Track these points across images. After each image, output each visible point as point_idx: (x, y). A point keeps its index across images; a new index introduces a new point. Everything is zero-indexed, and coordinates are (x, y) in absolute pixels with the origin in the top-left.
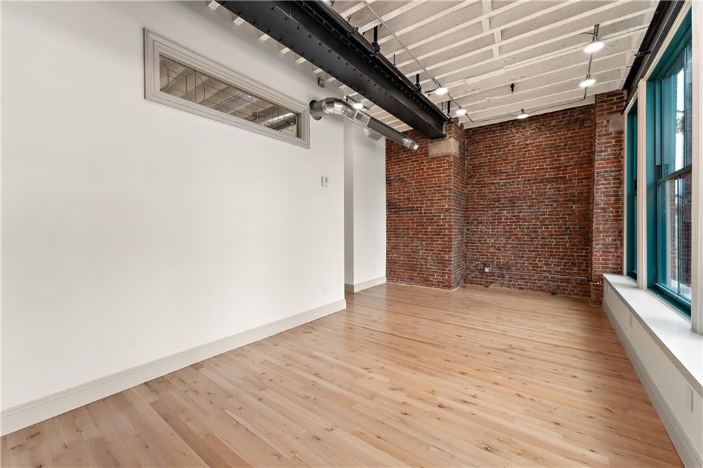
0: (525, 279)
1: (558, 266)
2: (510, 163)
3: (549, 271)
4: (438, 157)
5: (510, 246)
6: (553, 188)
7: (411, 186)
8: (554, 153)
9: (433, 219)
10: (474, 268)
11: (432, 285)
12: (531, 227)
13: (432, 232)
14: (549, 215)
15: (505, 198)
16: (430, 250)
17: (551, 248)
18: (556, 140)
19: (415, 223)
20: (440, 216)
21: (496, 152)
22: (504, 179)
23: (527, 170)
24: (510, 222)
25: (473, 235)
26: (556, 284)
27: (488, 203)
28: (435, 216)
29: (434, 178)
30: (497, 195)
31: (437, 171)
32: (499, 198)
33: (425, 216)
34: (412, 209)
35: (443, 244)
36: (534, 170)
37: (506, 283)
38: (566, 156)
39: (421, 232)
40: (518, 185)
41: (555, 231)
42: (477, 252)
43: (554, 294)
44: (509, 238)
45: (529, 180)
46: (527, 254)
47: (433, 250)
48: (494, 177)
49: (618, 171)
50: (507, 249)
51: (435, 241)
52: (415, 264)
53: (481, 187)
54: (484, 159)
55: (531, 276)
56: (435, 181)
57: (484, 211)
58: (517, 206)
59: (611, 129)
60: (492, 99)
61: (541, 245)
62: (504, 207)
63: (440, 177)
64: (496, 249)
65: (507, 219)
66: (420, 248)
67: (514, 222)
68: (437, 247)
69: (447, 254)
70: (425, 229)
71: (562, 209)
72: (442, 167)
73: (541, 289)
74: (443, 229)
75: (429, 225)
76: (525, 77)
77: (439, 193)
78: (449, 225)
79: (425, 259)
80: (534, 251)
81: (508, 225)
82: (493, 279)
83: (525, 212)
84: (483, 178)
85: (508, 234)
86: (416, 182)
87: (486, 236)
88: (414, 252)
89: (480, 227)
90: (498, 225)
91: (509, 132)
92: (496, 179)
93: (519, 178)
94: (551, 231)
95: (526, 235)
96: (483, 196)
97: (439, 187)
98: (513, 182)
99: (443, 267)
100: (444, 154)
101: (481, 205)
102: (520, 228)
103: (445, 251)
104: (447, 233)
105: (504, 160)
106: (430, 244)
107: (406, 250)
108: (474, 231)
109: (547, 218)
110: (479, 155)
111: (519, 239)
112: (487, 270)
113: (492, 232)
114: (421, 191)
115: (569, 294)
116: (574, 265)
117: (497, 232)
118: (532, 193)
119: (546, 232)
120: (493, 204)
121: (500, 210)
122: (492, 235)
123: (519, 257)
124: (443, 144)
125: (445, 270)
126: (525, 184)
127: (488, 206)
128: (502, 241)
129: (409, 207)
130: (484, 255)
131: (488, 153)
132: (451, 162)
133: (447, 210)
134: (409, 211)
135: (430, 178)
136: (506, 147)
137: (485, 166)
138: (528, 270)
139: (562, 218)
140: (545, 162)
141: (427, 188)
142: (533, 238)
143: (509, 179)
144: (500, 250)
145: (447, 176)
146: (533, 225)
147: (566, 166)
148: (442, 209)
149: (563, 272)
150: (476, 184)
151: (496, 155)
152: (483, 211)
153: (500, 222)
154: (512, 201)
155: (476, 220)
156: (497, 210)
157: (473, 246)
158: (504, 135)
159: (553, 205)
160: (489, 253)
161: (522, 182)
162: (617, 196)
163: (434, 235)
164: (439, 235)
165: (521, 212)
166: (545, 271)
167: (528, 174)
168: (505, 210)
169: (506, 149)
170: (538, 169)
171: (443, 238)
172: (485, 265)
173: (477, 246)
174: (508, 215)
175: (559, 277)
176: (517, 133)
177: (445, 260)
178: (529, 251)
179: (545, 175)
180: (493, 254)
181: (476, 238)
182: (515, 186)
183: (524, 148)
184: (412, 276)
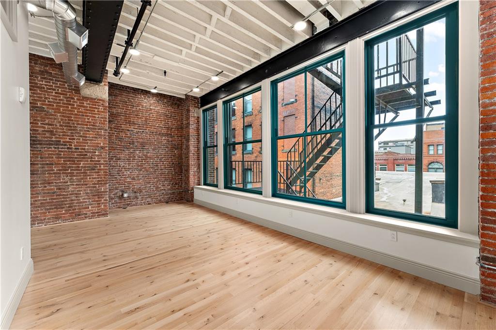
0: (152, 197)
1: (169, 185)
2: (141, 118)
3: (165, 190)
4: (92, 99)
5: (142, 176)
6: (166, 140)
7: (55, 119)
8: (166, 119)
9: (86, 155)
10: (113, 196)
11: (86, 217)
12: (154, 162)
13: (85, 167)
14: (164, 155)
15: (137, 142)
16: (83, 185)
17: (165, 175)
18: (166, 111)
19: (61, 158)
20: (96, 152)
21: (131, 108)
22: (136, 129)
23: (151, 126)
24: (141, 159)
25: (112, 169)
26: (168, 196)
27: (125, 144)
28: (90, 152)
29: (87, 116)
30: (132, 139)
31: (90, 110)
32: (133, 142)
33: (76, 152)
34: (58, 143)
35: (98, 178)
36: (155, 126)
37: (139, 202)
38: (171, 122)
39: (70, 167)
40: (146, 134)
41: (167, 165)
42: (117, 183)
43: (167, 203)
44: (141, 170)
45: (153, 133)
46: (152, 180)
47: (86, 185)
48: (130, 125)
49: (198, 136)
50: (140, 178)
51: (88, 176)
52: (63, 201)
53: (119, 132)
54: (121, 110)
55: (155, 194)
56: (89, 119)
57: (122, 150)
58: (146, 149)
59: (195, 115)
60: (150, 73)
61: (160, 174)
62: (137, 148)
63: (95, 117)
64: (132, 179)
65: (140, 157)
66: (69, 183)
67: (144, 159)
68: (92, 181)
69: (103, 186)
70: (76, 164)
71: (170, 152)
72: (97, 108)
73: (160, 202)
74: (99, 164)
75: (81, 161)
76: (178, 73)
77: (93, 132)
78: (104, 161)
79: (76, 194)
80: (156, 178)
81: (140, 161)
82: (130, 201)
83: (151, 153)
84: (121, 124)
85: (140, 167)
86: (64, 117)
87: (123, 170)
88: (60, 189)
89: (118, 163)
90: (133, 161)
91: (139, 97)
92: (131, 128)
93: (146, 130)
94: (165, 165)
95: (151, 168)
96: (121, 139)
97: (93, 125)
98: (143, 132)
99: (98, 198)
100: (100, 98)
101: (119, 145)
102: (148, 164)
103: (101, 184)
104: (102, 167)
105: (137, 115)
106: (82, 179)
107: (47, 188)
108: (113, 166)
109: (163, 158)
110: (117, 106)
111: (147, 171)
112: (125, 195)
113: (129, 166)
114: (71, 127)
115: (174, 201)
116: (176, 184)
117: (132, 166)
118: (155, 141)
119: (163, 166)
120: (129, 146)
121: (134, 150)
122: (128, 168)
123: (147, 183)
124: (98, 89)
125: (100, 201)
126: (150, 134)
127: (124, 147)
128: (136, 172)
129: (52, 141)
130: (123, 184)
131: (124, 107)
132: (106, 107)
133: (102, 148)
134: (52, 144)
135: (83, 115)
136: (138, 107)
137: (122, 116)
138: (153, 190)
139: (170, 157)
140: (162, 123)
141: (78, 124)
142: (155, 170)
143: (140, 129)
144: (135, 179)
145: (101, 118)
146: (156, 161)
147: (172, 128)
148: (97, 146)
149: (171, 189)
150: (115, 128)
151: (130, 110)
152: (120, 150)
153: (134, 159)
154: (143, 145)
155: (114, 157)
156: (131, 150)
157: (112, 178)
158: (136, 97)
159: (165, 150)
160: (126, 182)
161: (149, 133)
162: (198, 148)
163: (88, 170)
164: (94, 170)
165: (148, 153)
166: (162, 190)
167: (152, 128)
168: (137, 150)
169: (138, 108)
170: (157, 127)
171: (99, 172)
172: (123, 192)
173: (116, 178)
174: (140, 154)
175: (170, 192)
176: (145, 99)
177: (101, 192)
178: (153, 178)
179: (161, 131)
180: (129, 183)
181: (114, 172)
182: (145, 135)
183: (149, 111)
184: (57, 215)
